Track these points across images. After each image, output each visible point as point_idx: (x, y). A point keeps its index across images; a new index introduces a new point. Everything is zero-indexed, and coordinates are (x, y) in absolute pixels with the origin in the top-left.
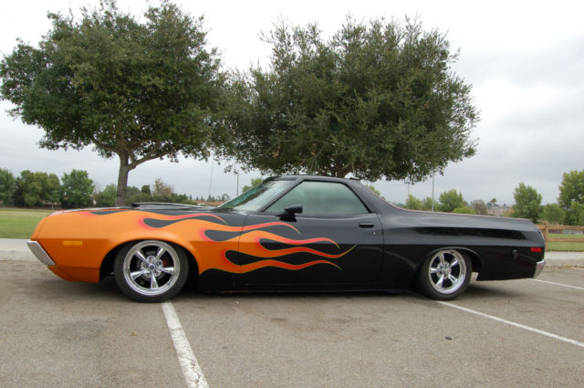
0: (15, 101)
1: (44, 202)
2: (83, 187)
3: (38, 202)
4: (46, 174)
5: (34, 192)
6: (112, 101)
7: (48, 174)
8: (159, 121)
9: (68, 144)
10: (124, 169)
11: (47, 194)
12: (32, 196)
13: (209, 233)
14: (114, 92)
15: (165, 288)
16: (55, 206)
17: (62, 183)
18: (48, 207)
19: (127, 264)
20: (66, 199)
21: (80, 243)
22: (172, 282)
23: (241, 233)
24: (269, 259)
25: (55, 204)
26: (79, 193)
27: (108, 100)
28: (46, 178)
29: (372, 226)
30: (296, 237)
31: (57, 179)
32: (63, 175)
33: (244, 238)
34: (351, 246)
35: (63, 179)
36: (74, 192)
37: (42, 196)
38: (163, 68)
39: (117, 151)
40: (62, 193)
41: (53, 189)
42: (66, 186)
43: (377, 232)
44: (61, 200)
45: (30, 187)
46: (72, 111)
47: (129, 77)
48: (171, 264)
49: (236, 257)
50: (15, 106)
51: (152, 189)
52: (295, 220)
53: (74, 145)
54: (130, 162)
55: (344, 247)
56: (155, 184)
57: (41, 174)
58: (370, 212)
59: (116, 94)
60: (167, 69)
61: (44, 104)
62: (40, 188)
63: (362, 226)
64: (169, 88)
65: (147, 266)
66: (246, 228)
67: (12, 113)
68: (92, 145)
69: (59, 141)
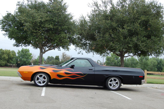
0: (6, 31)
1: (9, 64)
2: (27, 57)
3: (6, 64)
4: (10, 51)
5: (4, 59)
6: (37, 33)
7: (11, 51)
8: (52, 38)
9: (23, 45)
10: (41, 54)
11: (10, 60)
12: (3, 61)
13: (53, 71)
14: (37, 30)
15: (44, 84)
16: (14, 66)
17: (17, 55)
18: (11, 66)
19: (36, 79)
20: (19, 62)
21: (27, 72)
22: (45, 83)
23: (60, 71)
24: (67, 77)
25: (14, 65)
26: (25, 60)
27: (35, 33)
28: (10, 53)
29: (92, 70)
30: (73, 72)
31: (15, 53)
32: (18, 51)
33: (61, 72)
34: (86, 74)
35: (18, 53)
36: (23, 59)
37: (8, 61)
38: (53, 21)
39: (39, 47)
40: (17, 60)
41: (13, 58)
42: (19, 57)
43: (93, 71)
44: (17, 63)
45: (3, 57)
46: (24, 35)
47: (42, 25)
48: (45, 79)
49: (59, 76)
50: (6, 33)
51: (61, 58)
52: (74, 68)
53: (25, 45)
54: (43, 51)
55: (85, 74)
56: (62, 55)
57: (8, 50)
58: (93, 66)
59: (37, 31)
60: (54, 21)
61: (16, 34)
62: (7, 57)
63: (89, 70)
64: (55, 27)
65: (40, 79)
66: (62, 70)
67: (4, 34)
68: (31, 45)
69: (20, 44)
